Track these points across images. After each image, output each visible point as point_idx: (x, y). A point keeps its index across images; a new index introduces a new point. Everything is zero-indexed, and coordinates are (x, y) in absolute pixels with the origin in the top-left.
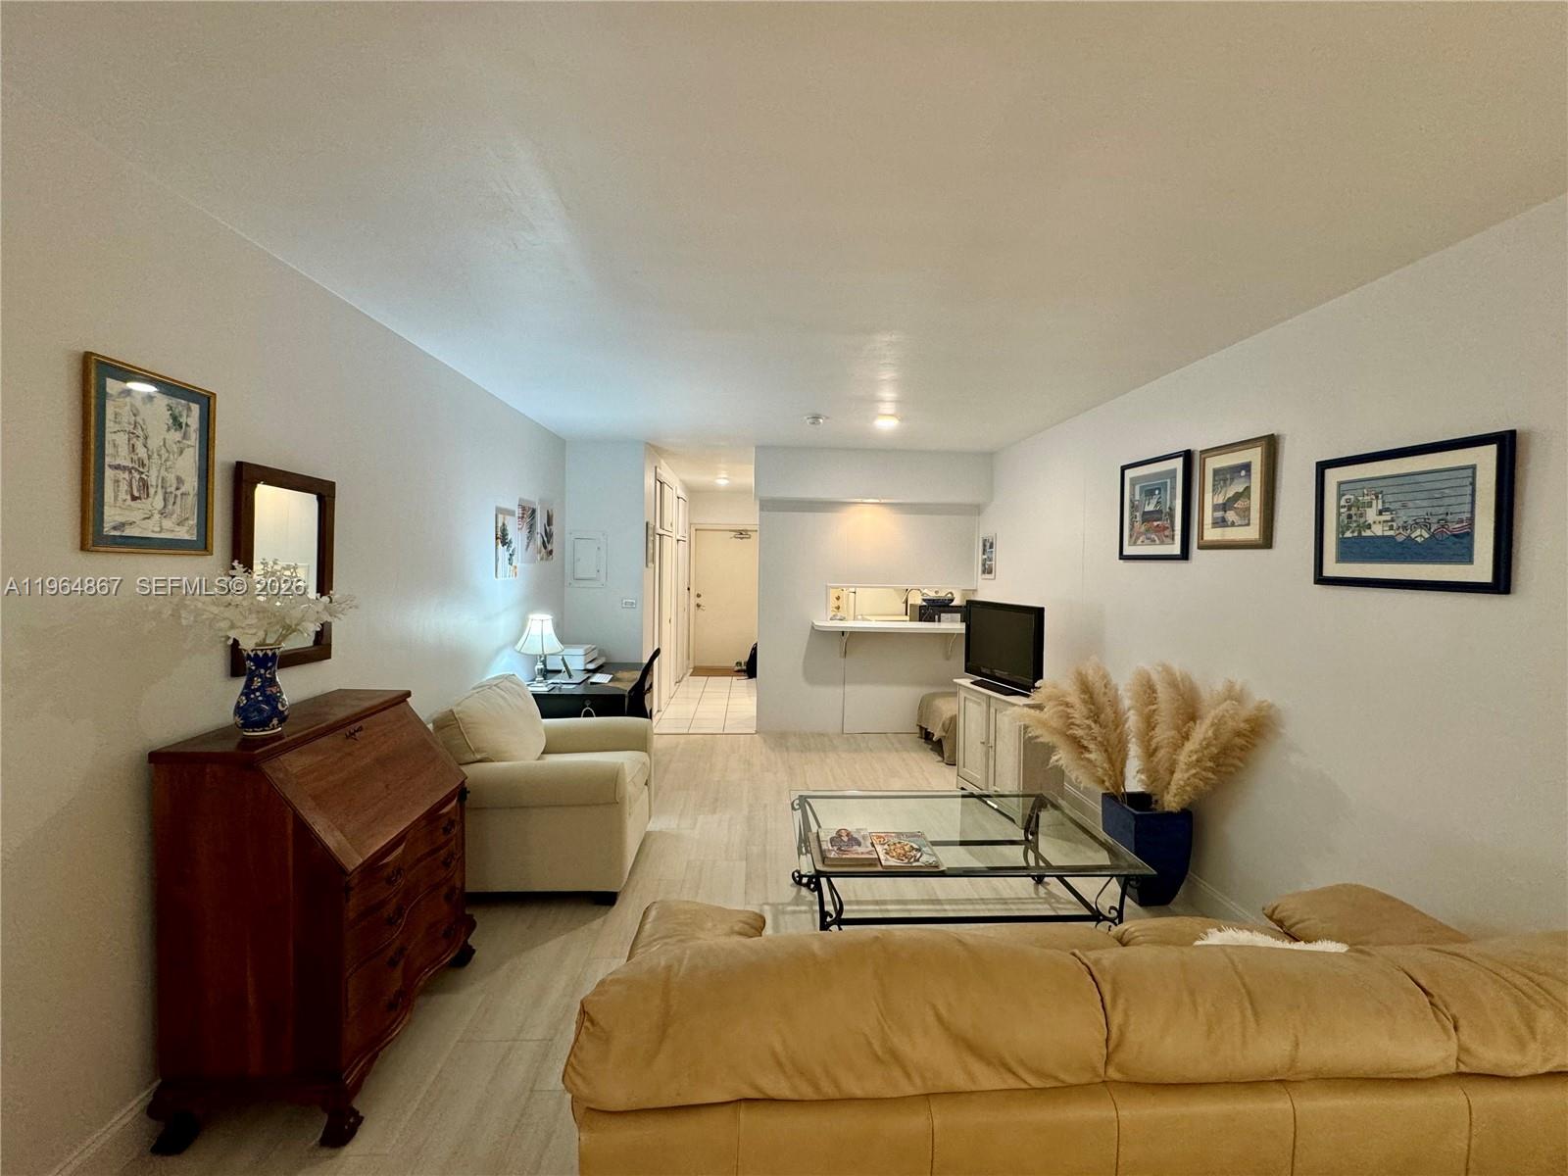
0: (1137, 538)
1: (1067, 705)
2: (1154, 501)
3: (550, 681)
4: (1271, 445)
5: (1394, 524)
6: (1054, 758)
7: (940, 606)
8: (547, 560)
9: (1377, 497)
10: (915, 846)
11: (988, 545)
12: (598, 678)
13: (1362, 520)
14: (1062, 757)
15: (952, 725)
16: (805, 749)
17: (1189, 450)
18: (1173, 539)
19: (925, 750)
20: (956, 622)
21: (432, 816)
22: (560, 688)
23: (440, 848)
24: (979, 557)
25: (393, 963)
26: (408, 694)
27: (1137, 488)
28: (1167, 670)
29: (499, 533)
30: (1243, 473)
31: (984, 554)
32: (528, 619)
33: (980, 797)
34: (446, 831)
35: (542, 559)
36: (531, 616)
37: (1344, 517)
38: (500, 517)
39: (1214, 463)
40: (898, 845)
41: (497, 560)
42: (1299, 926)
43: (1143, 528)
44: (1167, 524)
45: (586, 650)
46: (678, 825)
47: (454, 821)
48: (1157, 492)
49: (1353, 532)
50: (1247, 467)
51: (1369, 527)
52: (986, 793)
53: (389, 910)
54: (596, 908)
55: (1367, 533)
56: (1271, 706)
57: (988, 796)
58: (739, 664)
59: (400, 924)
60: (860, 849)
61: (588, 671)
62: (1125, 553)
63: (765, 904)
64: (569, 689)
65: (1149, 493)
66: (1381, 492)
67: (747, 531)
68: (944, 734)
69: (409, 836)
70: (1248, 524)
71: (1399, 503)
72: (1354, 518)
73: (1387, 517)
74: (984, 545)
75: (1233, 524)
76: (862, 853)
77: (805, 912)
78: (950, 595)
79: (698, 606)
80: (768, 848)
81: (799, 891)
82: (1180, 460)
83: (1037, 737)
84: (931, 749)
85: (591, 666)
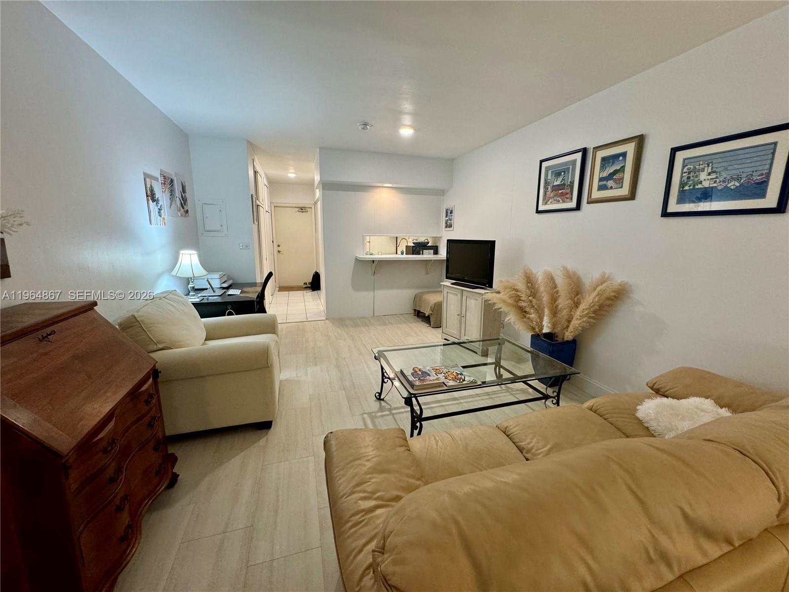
0: (548, 201)
1: (517, 290)
2: (560, 179)
3: (199, 295)
4: (640, 141)
5: (718, 180)
6: (507, 319)
7: (423, 246)
8: (185, 216)
9: (708, 165)
10: (459, 373)
11: (449, 212)
12: (231, 292)
13: (696, 179)
14: (511, 318)
15: (438, 307)
16: (356, 326)
17: (586, 148)
18: (571, 199)
19: (420, 322)
20: (431, 254)
21: (134, 394)
22: (208, 299)
23: (144, 416)
24: (444, 219)
25: (119, 509)
26: (95, 304)
27: (550, 172)
28: (566, 270)
29: (149, 192)
30: (621, 158)
31: (446, 217)
32: (180, 253)
33: (459, 344)
34: (147, 402)
35: (182, 215)
36: (182, 252)
37: (685, 178)
38: (148, 180)
39: (601, 154)
40: (449, 373)
41: (150, 212)
42: (669, 391)
43: (552, 195)
44: (568, 191)
45: (220, 275)
46: (297, 375)
47: (152, 394)
48: (563, 173)
49: (689, 187)
50: (624, 155)
51: (701, 183)
52: (461, 341)
53: (110, 471)
54: (259, 431)
55: (700, 186)
56: (626, 284)
57: (464, 343)
58: (305, 284)
59: (121, 480)
60: (431, 378)
61: (224, 288)
62: (539, 210)
63: (363, 414)
64: (212, 300)
65: (558, 174)
66: (712, 162)
67: (305, 207)
68: (431, 312)
69: (117, 412)
70: (622, 187)
71: (722, 168)
72: (692, 178)
73: (713, 176)
74: (447, 212)
75: (611, 188)
76: (434, 380)
77: (387, 415)
78: (426, 240)
79: (279, 252)
80: (354, 381)
81: (380, 404)
82: (580, 154)
83: (500, 308)
84: (422, 321)
85: (225, 285)
